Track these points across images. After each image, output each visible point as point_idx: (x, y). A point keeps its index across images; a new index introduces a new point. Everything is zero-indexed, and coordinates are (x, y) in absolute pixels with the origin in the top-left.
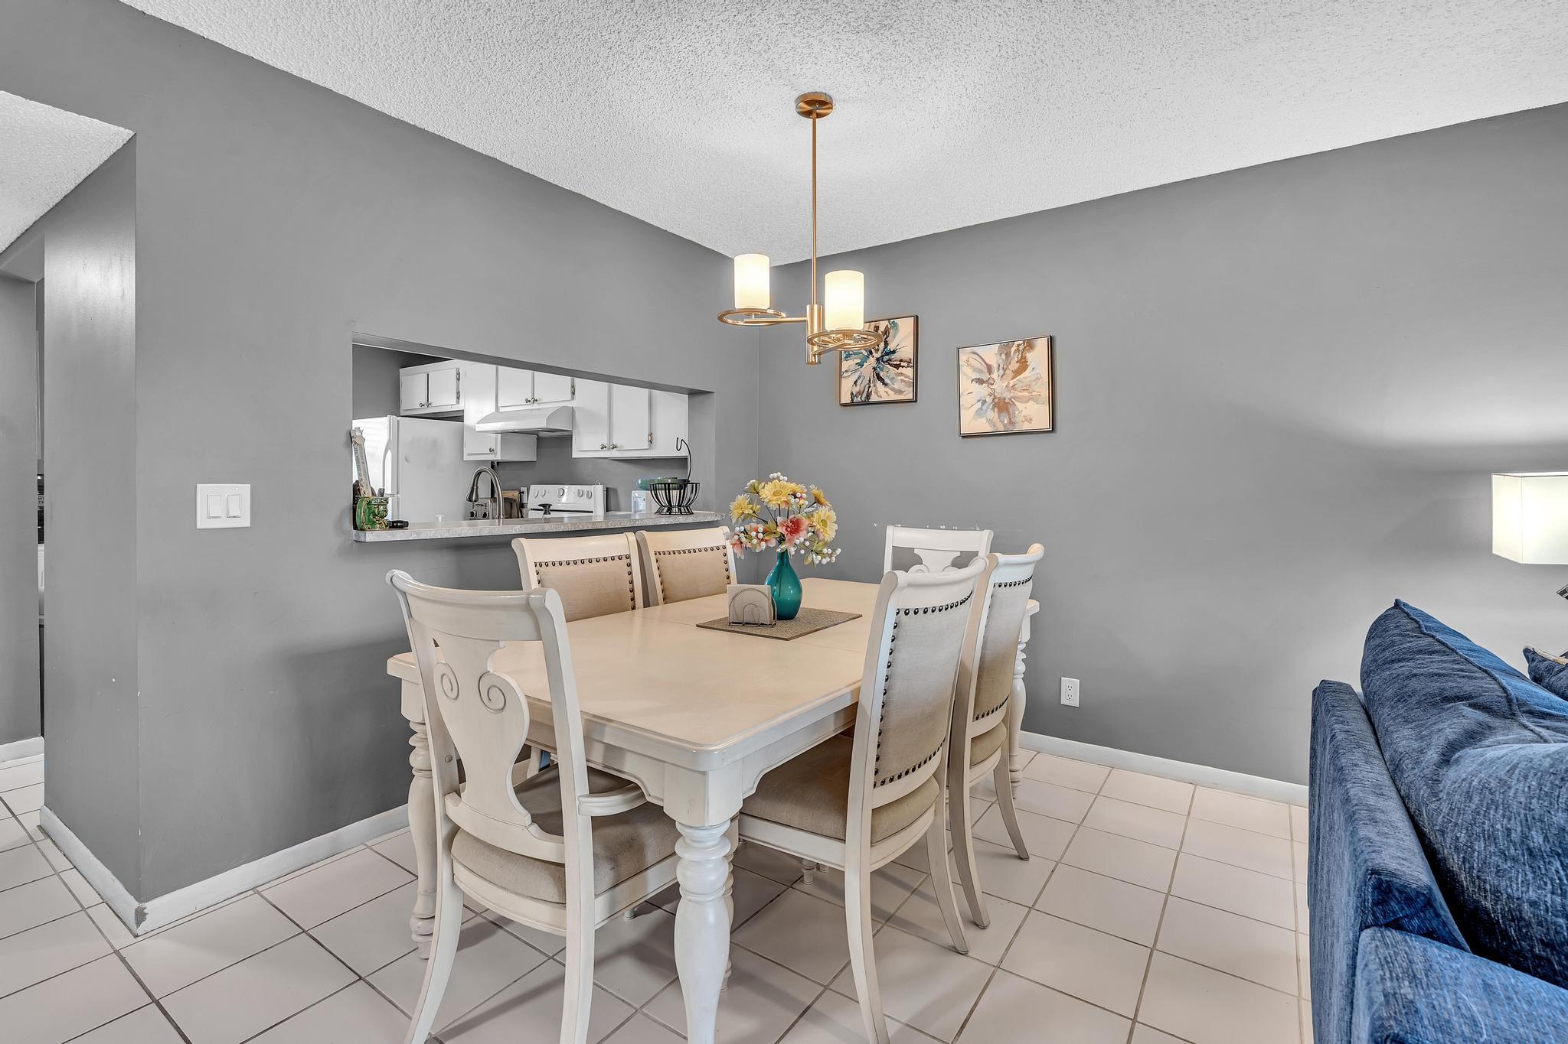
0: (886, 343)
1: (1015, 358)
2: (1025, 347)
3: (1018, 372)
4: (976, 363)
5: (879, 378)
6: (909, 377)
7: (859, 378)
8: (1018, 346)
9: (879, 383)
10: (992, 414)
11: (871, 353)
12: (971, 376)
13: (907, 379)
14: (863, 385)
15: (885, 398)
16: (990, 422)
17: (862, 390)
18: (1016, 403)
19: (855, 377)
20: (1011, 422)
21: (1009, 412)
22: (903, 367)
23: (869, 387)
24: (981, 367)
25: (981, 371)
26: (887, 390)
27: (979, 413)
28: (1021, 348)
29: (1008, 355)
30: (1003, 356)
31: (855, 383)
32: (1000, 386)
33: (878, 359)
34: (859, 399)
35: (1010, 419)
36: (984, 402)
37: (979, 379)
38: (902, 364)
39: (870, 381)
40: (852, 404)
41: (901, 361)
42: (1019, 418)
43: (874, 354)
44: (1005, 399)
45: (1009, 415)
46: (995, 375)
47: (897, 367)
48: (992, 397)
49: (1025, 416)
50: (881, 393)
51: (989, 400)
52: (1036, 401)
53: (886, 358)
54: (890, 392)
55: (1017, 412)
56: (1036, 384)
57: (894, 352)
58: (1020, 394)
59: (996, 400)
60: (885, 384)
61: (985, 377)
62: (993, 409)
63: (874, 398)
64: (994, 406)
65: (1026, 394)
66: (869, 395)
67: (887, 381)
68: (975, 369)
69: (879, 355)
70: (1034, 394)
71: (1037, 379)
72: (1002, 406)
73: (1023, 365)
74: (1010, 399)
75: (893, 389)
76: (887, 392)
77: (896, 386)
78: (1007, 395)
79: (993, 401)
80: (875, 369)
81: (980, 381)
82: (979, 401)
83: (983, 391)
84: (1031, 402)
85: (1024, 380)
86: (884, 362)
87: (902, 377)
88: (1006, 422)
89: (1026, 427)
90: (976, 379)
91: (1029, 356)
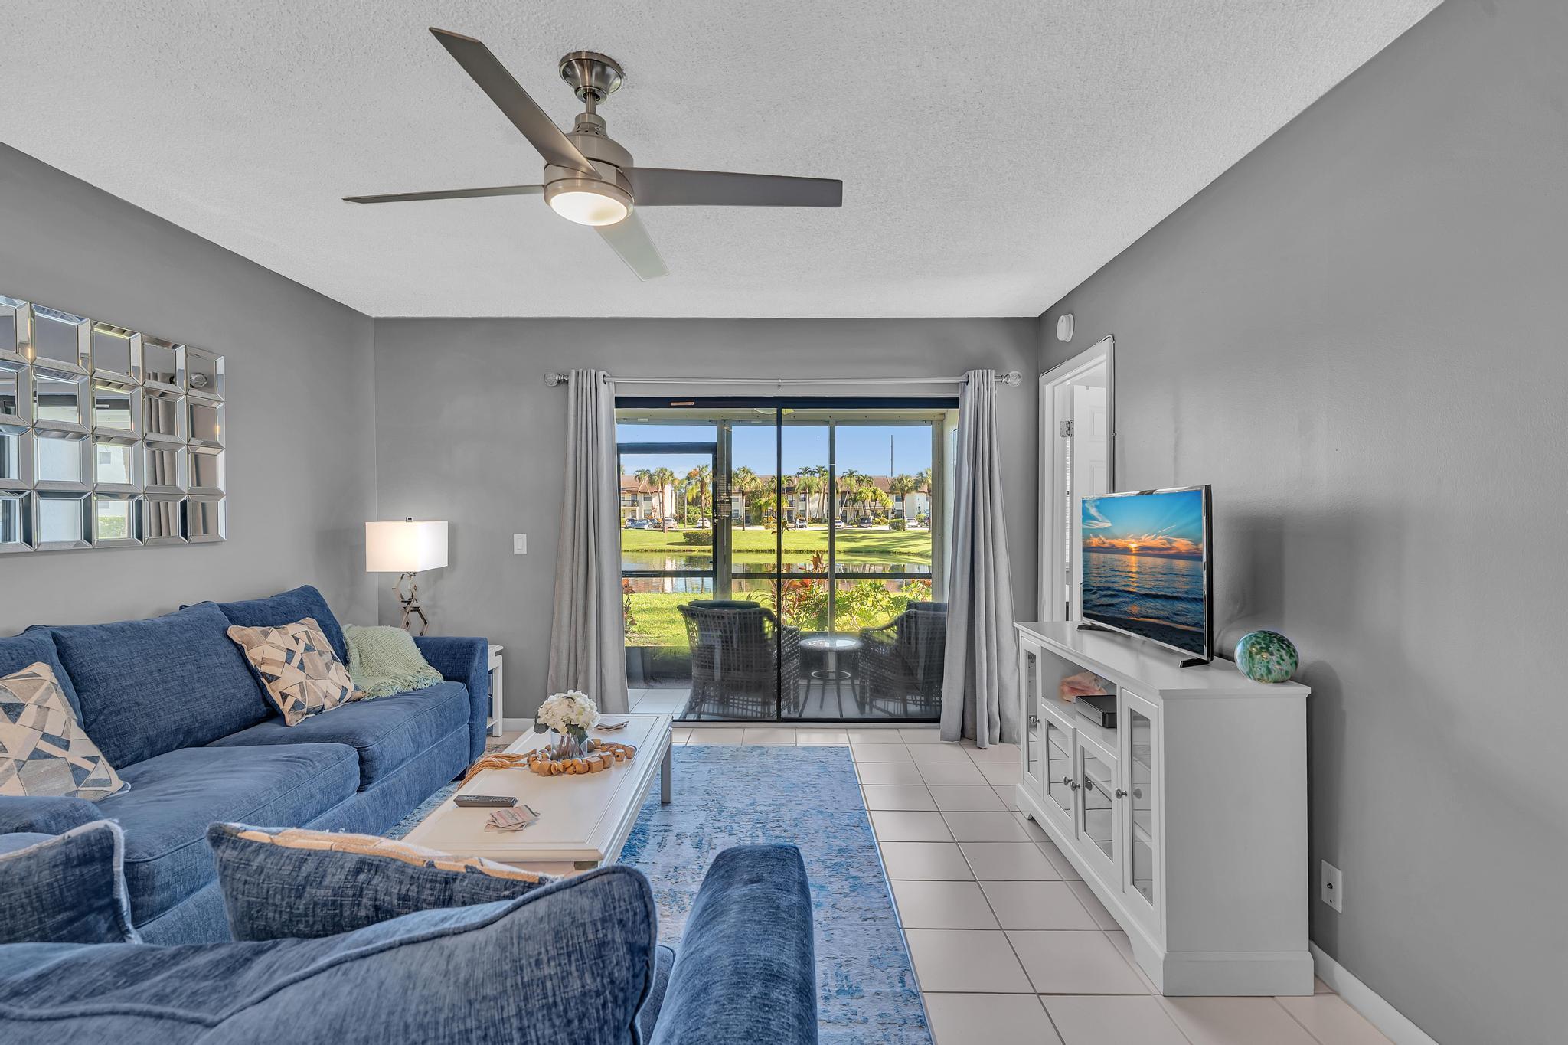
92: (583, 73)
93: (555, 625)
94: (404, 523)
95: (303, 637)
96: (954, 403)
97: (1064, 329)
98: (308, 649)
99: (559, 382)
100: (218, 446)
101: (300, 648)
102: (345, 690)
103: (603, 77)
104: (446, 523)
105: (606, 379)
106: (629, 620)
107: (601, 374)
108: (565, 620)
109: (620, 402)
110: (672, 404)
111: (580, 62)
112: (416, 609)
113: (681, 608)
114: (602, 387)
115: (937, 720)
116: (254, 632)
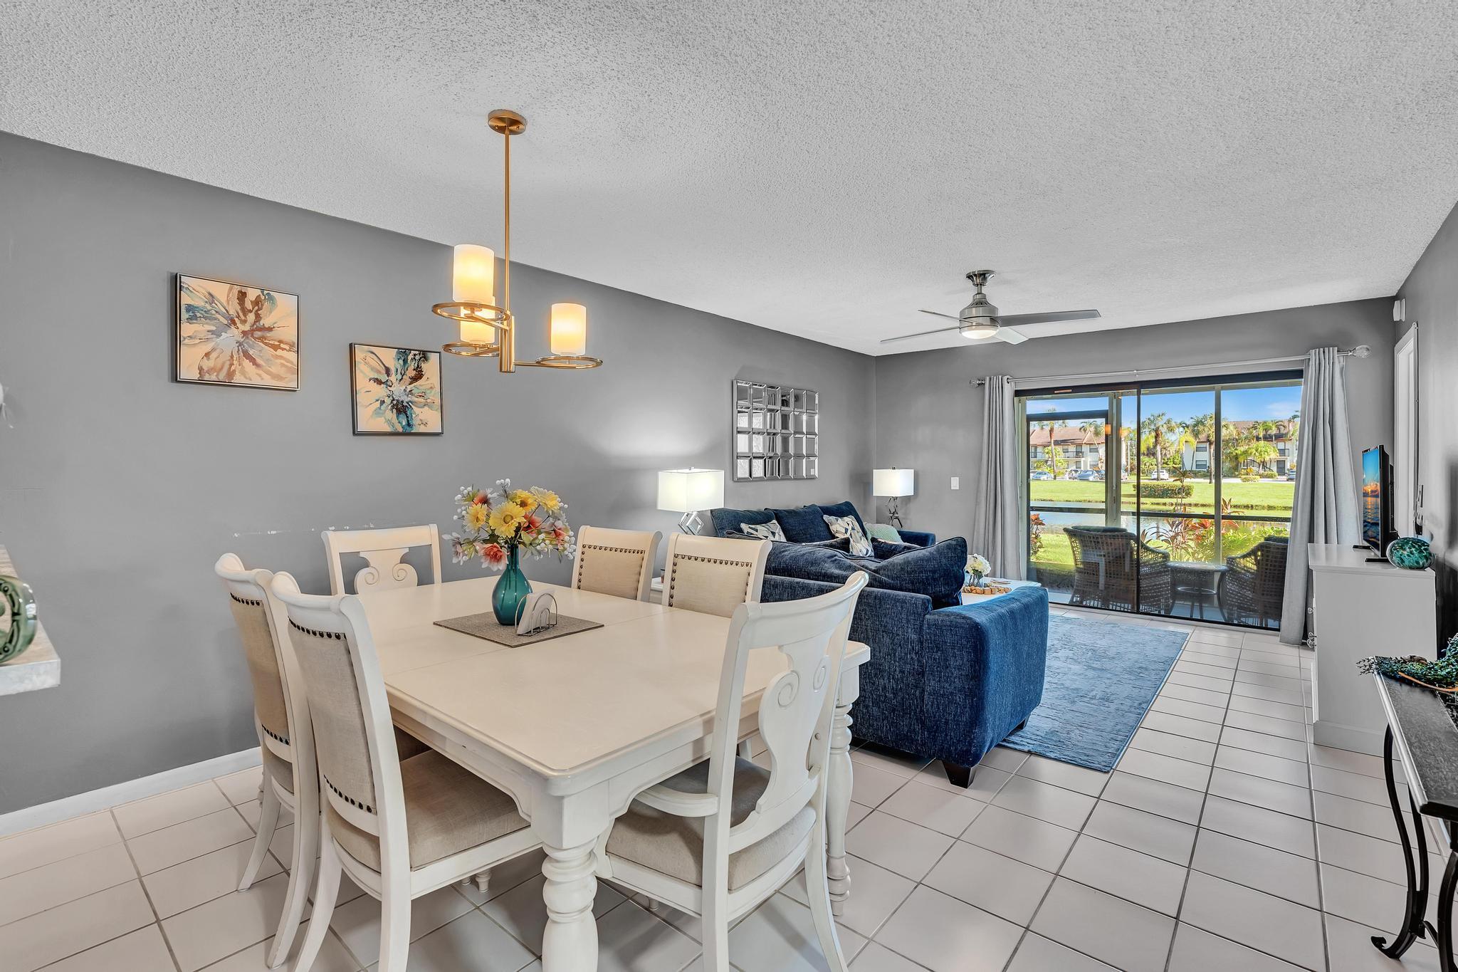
0: (258, 317)
1: (412, 365)
2: (421, 358)
3: (415, 379)
4: (373, 362)
5: (247, 355)
6: (292, 363)
7: (213, 350)
8: (415, 355)
9: (247, 363)
10: (391, 415)
11: (233, 322)
12: (367, 374)
13: (289, 365)
14: (220, 362)
15: (256, 381)
16: (389, 422)
17: (219, 366)
18: (413, 406)
19: (207, 347)
20: (409, 425)
21: (406, 414)
22: (283, 349)
23: (231, 365)
24: (379, 368)
25: (379, 372)
26: (261, 372)
27: (378, 412)
28: (417, 357)
29: (405, 361)
30: (401, 362)
31: (207, 355)
32: (398, 390)
33: (244, 333)
34: (214, 377)
35: (408, 421)
36: (383, 402)
37: (377, 379)
38: (282, 346)
39: (232, 357)
40: (201, 383)
41: (280, 342)
42: (415, 422)
43: (239, 325)
44: (402, 402)
45: (407, 417)
46: (393, 378)
47: (275, 348)
48: (391, 398)
49: (421, 420)
50: (247, 374)
51: (388, 401)
52: (430, 407)
53: (258, 334)
54: (265, 375)
55: (414, 416)
56: (431, 392)
57: (270, 329)
58: (416, 399)
59: (395, 402)
60: (257, 365)
61: (384, 378)
62: (392, 410)
63: (238, 379)
64: (393, 407)
65: (421, 400)
66: (231, 374)
67: (259, 361)
68: (373, 369)
69: (247, 327)
70: (428, 401)
71: (431, 388)
72: (401, 409)
73: (419, 376)
74: (408, 403)
75: (268, 373)
76: (260, 376)
77: (273, 370)
78: (406, 399)
79: (392, 402)
80: (240, 344)
81: (379, 382)
82: (377, 400)
83: (381, 391)
84: (426, 408)
85: (421, 388)
86: (255, 338)
87: (283, 361)
88: (404, 424)
89: (422, 429)
90: (374, 378)
91: (424, 366)
92: (976, 279)
93: (975, 533)
94: (892, 470)
95: (850, 523)
96: (1299, 374)
97: (1398, 313)
98: (853, 529)
99: (979, 384)
100: (815, 434)
101: (850, 528)
102: (868, 551)
103: (985, 279)
104: (913, 471)
105: (1009, 381)
106: (1038, 544)
107: (1005, 378)
108: (982, 531)
109: (1018, 393)
110: (1056, 392)
111: (975, 275)
112: (897, 518)
113: (1066, 530)
114: (1006, 386)
115: (1278, 630)
116: (833, 518)
